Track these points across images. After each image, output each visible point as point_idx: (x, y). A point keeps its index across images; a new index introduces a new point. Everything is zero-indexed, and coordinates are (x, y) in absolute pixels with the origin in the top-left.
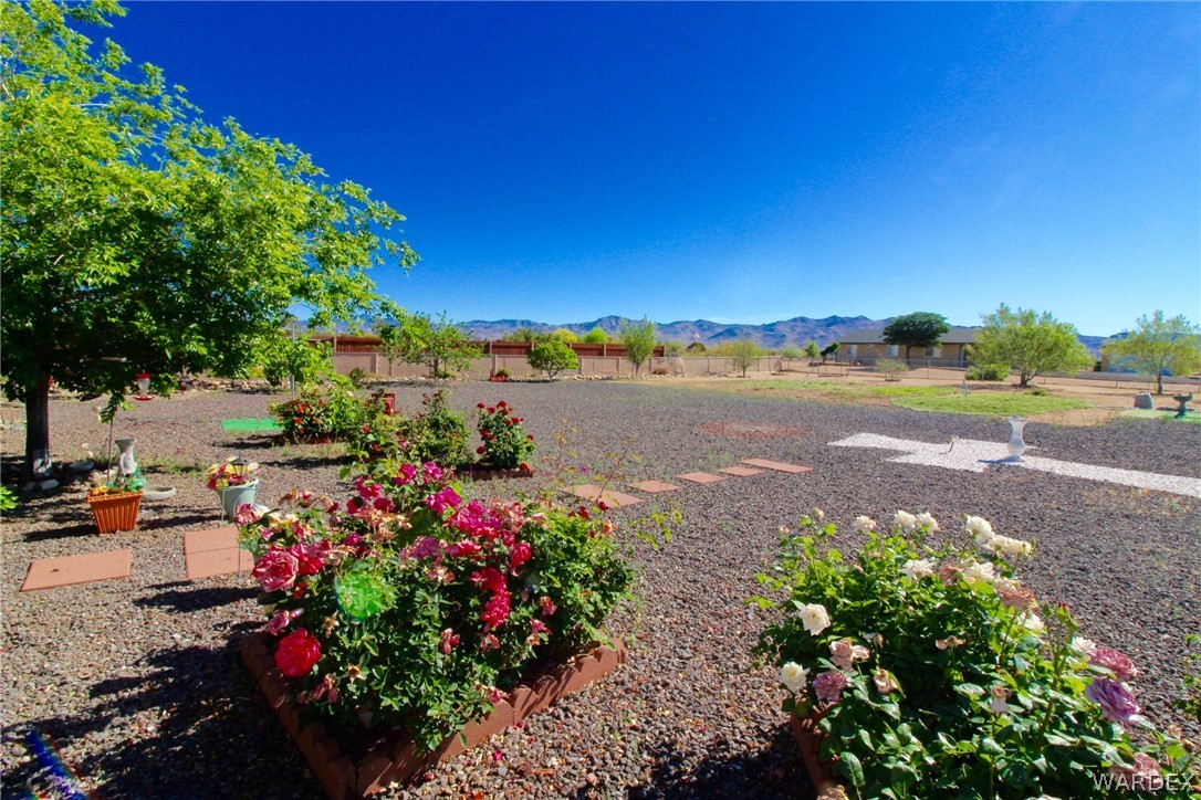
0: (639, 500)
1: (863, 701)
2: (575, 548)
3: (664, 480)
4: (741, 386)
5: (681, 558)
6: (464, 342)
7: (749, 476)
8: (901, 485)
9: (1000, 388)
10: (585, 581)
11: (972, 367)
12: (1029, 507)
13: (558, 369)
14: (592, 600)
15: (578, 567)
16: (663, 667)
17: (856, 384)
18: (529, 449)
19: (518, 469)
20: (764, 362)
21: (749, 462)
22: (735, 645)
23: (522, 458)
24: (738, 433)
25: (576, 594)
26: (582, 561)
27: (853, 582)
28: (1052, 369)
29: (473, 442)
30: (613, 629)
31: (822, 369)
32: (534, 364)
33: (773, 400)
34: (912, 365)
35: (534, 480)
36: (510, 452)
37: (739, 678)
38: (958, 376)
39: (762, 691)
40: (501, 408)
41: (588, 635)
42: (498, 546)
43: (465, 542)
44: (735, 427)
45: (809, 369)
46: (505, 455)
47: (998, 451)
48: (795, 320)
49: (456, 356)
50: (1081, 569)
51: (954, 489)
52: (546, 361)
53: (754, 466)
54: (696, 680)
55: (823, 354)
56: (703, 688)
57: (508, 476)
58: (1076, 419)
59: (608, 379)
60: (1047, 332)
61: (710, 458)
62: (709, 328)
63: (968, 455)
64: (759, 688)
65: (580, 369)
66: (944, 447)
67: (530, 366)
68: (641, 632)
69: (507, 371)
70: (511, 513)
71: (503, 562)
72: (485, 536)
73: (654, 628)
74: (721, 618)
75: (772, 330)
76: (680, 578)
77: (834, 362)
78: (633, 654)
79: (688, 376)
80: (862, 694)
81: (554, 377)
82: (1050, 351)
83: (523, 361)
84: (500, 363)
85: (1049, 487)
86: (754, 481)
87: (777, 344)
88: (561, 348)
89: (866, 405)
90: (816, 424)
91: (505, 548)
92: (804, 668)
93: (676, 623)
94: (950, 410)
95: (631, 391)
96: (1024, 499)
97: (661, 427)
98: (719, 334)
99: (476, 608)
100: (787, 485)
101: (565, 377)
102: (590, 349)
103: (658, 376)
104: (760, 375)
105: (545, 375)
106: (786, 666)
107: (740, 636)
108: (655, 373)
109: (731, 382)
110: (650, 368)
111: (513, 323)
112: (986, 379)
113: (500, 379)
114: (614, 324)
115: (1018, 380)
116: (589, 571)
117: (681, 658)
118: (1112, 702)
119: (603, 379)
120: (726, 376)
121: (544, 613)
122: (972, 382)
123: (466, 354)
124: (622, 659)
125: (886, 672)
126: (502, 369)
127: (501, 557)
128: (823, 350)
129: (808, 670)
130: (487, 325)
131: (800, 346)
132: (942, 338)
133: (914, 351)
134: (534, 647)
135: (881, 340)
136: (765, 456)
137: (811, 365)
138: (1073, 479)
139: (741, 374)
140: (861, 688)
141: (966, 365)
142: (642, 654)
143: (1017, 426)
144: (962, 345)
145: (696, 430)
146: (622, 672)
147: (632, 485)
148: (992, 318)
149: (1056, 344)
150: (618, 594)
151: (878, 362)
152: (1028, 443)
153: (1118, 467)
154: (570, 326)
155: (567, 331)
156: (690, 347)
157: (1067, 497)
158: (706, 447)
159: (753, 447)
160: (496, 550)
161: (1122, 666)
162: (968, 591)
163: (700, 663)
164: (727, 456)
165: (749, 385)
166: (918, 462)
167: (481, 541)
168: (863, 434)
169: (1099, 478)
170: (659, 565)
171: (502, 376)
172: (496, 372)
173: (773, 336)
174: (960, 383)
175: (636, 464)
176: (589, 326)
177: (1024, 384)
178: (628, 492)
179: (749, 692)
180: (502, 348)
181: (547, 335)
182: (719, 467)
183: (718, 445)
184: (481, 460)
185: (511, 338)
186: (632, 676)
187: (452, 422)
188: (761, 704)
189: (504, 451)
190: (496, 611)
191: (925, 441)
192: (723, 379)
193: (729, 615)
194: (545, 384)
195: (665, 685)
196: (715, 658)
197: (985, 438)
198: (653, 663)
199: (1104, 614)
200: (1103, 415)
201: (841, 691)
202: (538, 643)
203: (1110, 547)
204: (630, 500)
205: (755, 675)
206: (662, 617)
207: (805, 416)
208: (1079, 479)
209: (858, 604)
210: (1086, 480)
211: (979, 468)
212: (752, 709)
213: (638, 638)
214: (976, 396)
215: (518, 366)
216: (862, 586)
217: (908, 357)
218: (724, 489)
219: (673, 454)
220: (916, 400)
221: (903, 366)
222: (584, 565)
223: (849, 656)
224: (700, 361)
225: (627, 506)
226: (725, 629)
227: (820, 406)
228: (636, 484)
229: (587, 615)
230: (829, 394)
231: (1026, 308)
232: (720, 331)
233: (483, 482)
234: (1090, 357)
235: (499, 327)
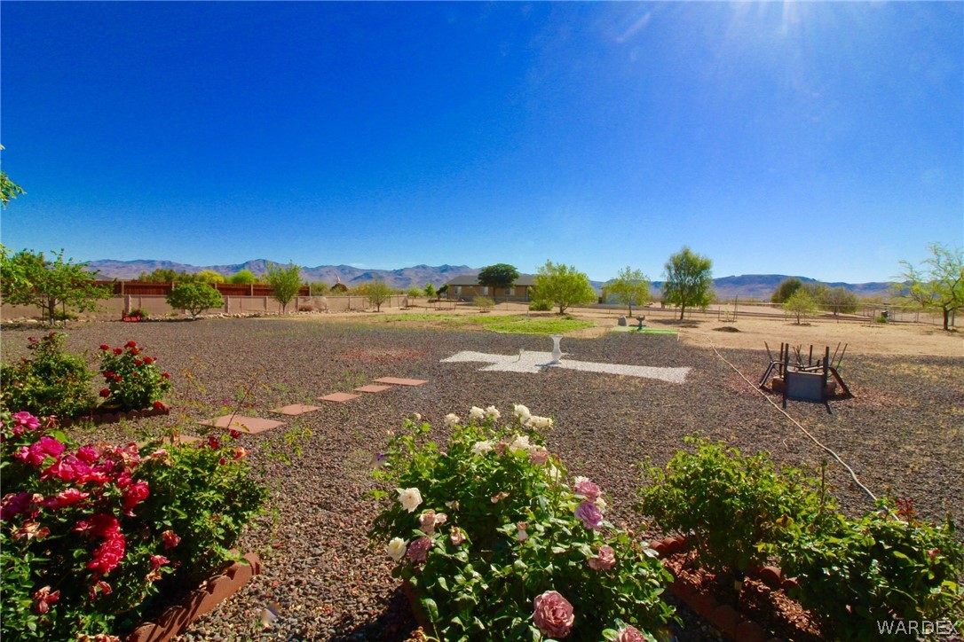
0: (280, 423)
1: (441, 555)
2: (204, 477)
3: (305, 403)
4: (376, 319)
5: (318, 468)
6: (88, 282)
7: (380, 392)
8: (488, 387)
9: (548, 315)
10: (216, 508)
11: (533, 302)
12: (562, 393)
13: (202, 308)
14: (222, 523)
15: (206, 495)
16: (296, 568)
17: (462, 314)
18: (164, 387)
19: (151, 409)
20: (394, 300)
21: (380, 380)
22: (362, 533)
23: (155, 396)
24: (372, 358)
25: (206, 520)
26: (212, 488)
27: (442, 465)
28: (575, 303)
29: (95, 386)
30: (250, 545)
31: (437, 304)
32: (174, 304)
33: (401, 330)
34: (497, 302)
35: (171, 416)
36: (141, 392)
37: (364, 560)
38: (524, 308)
39: (382, 566)
40: (129, 349)
41: (219, 557)
42: (108, 490)
43: (68, 492)
44: (370, 352)
45: (428, 305)
46: (135, 396)
47: (545, 358)
48: (418, 267)
49: (78, 296)
50: (590, 430)
51: (521, 387)
52: (189, 300)
53: (384, 384)
54: (327, 571)
55: (438, 293)
56: (333, 577)
57: (139, 417)
58: (589, 334)
59: (255, 316)
60: (573, 278)
61: (348, 380)
62: (350, 272)
63: (528, 362)
64: (380, 563)
65: (226, 308)
66: (515, 358)
67: (169, 306)
68: (277, 542)
69: (144, 310)
70: (125, 455)
71: (117, 506)
72: (93, 482)
73: (290, 535)
74: (351, 513)
75: (400, 275)
76: (317, 486)
77: (445, 299)
78: (268, 564)
79: (332, 312)
80: (441, 551)
81: (198, 316)
82: (575, 291)
83: (162, 301)
84: (133, 303)
85: (574, 379)
86: (383, 395)
87: (405, 285)
88: (205, 288)
89: (467, 331)
90: (432, 346)
91: (118, 491)
92: (405, 541)
93: (311, 526)
94: (519, 332)
95: (275, 326)
96: (560, 389)
97: (305, 356)
98: (359, 277)
99: (81, 558)
100: (409, 396)
101: (209, 315)
102: (238, 288)
103: (304, 313)
104: (391, 310)
105: (188, 314)
106: (392, 541)
107: (367, 525)
108: (301, 310)
109: (368, 316)
110: (296, 306)
111: (151, 263)
112: (541, 310)
113: (134, 319)
114: (262, 266)
115: (558, 310)
116: (219, 498)
117: (314, 555)
118: (588, 516)
119: (250, 317)
120: (363, 311)
121: (167, 547)
122: (533, 312)
123: (90, 294)
124: (257, 570)
125: (458, 529)
126: (136, 308)
127: (113, 501)
128: (438, 289)
129: (408, 541)
130: (120, 265)
131: (422, 287)
132: (515, 282)
133: (498, 290)
134: (156, 583)
135: (477, 283)
136: (393, 374)
137: (430, 302)
138: (587, 373)
139: (376, 309)
140: (440, 545)
141: (529, 301)
142: (277, 561)
143: (557, 340)
144: (527, 286)
145: (336, 357)
146: (257, 582)
147: (275, 411)
148: (542, 269)
149: (578, 286)
150: (250, 513)
151: (475, 299)
152: (563, 351)
153: (610, 363)
154: (216, 268)
155: (214, 272)
156: (333, 288)
157: (583, 385)
158: (345, 371)
159: (384, 368)
160: (107, 494)
161: (593, 491)
162: (513, 458)
163: (331, 556)
164: (362, 378)
165: (382, 318)
166: (499, 369)
167: (88, 488)
168: (464, 352)
169: (600, 371)
170: (298, 478)
171: (138, 316)
172: (130, 311)
173: (401, 279)
174: (525, 312)
175: (280, 392)
176: (237, 268)
177: (561, 313)
178: (270, 418)
179: (372, 569)
180: (137, 288)
181: (191, 275)
182: (355, 387)
183: (355, 369)
184: (105, 403)
185: (148, 278)
186: (266, 584)
187: (69, 366)
188: (381, 576)
189: (134, 392)
190: (107, 556)
191: (504, 354)
192: (361, 313)
193: (357, 509)
194: (188, 323)
195: (298, 583)
196: (344, 548)
197: (539, 350)
198: (288, 566)
199: (602, 457)
200: (603, 331)
201: (427, 551)
202: (159, 578)
203: (605, 414)
204: (274, 424)
205: (378, 554)
206: (298, 523)
207: (424, 341)
208: (590, 372)
209: (444, 481)
210: (593, 373)
211: (535, 370)
212: (373, 583)
213: (273, 548)
214: (534, 320)
215: (157, 307)
216: (448, 467)
217: (494, 295)
218: (358, 404)
219: (315, 379)
220: (499, 325)
221: (491, 301)
222: (212, 492)
223: (432, 523)
224: (343, 300)
225: (269, 430)
226: (355, 521)
227: (435, 332)
228: (279, 409)
229: (217, 539)
230: (442, 323)
231: (561, 264)
232: (359, 274)
233: (108, 425)
234: (596, 293)
235: (134, 267)
